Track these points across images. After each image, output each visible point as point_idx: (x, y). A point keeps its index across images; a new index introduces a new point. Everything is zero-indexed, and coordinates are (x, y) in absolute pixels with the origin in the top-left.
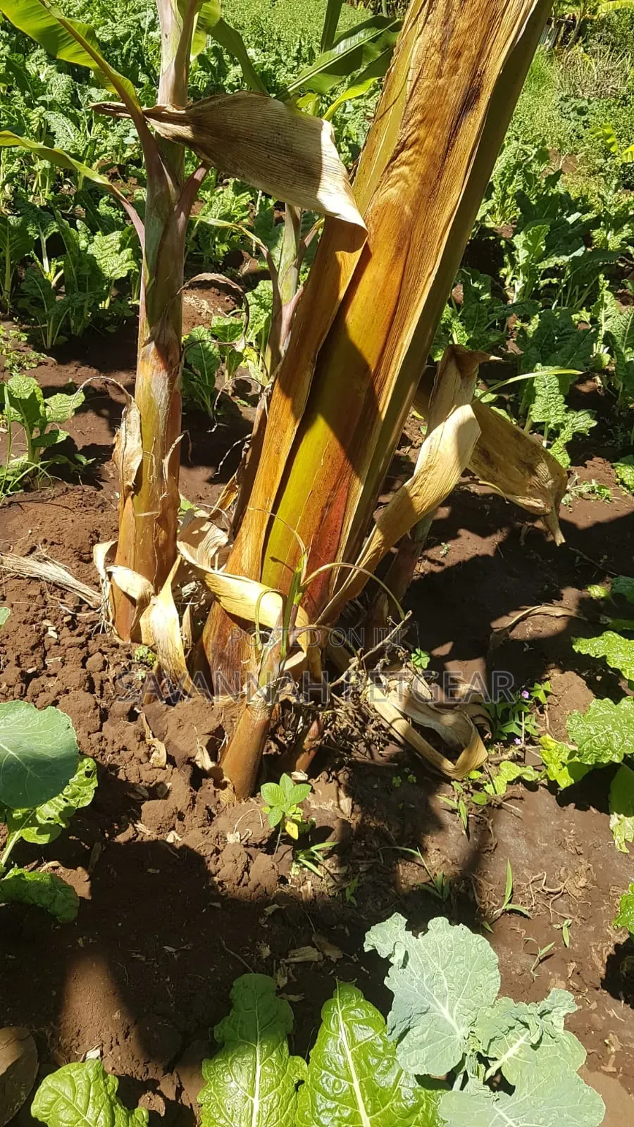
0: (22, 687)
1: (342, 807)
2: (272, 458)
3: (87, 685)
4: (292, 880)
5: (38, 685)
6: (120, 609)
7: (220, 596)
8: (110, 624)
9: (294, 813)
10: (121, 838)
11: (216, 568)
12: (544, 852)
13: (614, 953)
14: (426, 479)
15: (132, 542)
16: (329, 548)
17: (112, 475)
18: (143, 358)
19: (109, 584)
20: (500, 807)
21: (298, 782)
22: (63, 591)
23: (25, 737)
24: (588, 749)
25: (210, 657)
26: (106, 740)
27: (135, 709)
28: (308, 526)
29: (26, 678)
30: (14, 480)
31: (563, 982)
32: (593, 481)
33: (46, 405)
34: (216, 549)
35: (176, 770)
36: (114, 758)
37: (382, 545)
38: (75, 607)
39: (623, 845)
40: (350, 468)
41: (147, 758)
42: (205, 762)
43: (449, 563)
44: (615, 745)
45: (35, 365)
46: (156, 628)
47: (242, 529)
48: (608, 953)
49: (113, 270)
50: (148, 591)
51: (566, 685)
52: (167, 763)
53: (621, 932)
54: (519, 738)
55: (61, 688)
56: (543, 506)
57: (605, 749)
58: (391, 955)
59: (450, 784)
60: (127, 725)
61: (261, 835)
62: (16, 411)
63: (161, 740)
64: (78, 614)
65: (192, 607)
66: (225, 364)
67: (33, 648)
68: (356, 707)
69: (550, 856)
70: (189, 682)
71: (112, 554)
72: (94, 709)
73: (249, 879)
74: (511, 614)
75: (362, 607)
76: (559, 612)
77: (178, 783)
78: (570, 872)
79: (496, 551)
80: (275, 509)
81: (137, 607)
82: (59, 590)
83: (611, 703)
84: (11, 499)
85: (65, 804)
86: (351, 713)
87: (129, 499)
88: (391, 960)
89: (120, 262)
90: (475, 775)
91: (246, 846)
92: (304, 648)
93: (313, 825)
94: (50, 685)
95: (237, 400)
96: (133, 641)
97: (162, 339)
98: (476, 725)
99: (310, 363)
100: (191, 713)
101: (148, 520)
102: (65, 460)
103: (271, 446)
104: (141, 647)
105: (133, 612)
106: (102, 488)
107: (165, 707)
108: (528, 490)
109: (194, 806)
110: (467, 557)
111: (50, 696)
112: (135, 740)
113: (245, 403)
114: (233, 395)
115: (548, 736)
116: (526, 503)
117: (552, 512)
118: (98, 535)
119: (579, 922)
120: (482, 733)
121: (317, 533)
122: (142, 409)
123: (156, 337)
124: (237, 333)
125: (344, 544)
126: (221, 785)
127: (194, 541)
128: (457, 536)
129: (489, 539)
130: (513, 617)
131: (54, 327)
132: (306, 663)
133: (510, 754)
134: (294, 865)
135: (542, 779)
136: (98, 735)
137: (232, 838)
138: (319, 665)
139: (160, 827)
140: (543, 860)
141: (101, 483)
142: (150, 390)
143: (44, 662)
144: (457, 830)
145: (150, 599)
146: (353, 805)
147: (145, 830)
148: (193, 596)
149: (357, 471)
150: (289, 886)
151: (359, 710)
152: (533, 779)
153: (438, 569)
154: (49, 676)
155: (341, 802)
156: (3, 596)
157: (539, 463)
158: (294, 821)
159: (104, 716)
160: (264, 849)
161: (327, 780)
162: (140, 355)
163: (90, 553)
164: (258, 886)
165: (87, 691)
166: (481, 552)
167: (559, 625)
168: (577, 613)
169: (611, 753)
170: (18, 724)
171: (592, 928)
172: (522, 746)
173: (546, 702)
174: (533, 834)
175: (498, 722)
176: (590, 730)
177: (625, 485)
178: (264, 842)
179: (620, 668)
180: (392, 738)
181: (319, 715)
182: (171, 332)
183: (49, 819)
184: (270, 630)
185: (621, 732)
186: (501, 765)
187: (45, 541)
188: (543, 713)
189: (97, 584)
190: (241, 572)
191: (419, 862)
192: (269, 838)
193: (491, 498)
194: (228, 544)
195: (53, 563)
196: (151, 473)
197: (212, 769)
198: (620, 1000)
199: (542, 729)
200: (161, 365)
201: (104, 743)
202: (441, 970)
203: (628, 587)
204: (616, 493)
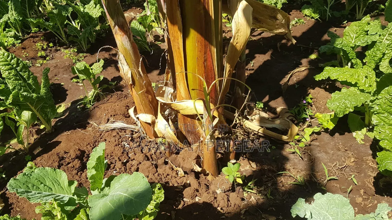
0: (124, 168)
1: (253, 166)
2: (177, 52)
3: (146, 158)
4: (246, 198)
5: (129, 165)
6: (146, 129)
7: (179, 110)
8: (145, 135)
9: (237, 175)
10: (180, 207)
11: (173, 101)
12: (333, 154)
13: (374, 181)
14: (238, 36)
15: (141, 104)
16: (211, 77)
17: (125, 85)
18: (115, 33)
19: (139, 122)
20: (310, 145)
21: (234, 164)
22: (124, 130)
23: (129, 187)
24: (339, 111)
25: (184, 133)
26: (160, 174)
27: (166, 160)
28: (201, 71)
29: (125, 164)
30: (92, 99)
31: (361, 198)
32: (296, 19)
33: (92, 69)
34: (171, 95)
35: (189, 175)
36: (166, 179)
37: (231, 68)
38: (131, 134)
39: (361, 141)
40: (208, 43)
41: (177, 175)
42: (198, 169)
43: (255, 68)
44: (349, 106)
45: (83, 58)
46: (161, 130)
47: (177, 83)
48: (372, 181)
49: (96, 14)
50: (153, 118)
51: (317, 93)
52: (185, 174)
53: (374, 172)
54: (308, 118)
55: (137, 163)
56: (284, 31)
57: (345, 109)
58: (305, 216)
59: (289, 144)
60: (166, 167)
61: (228, 187)
62: (83, 75)
63: (179, 167)
64: (133, 136)
65: (171, 118)
66: (148, 32)
67: (123, 153)
68: (243, 131)
69: (336, 155)
70: (180, 144)
71: (135, 111)
72: (152, 166)
73: (231, 204)
74: (286, 77)
75: (230, 96)
76: (303, 69)
77: (191, 180)
78: (346, 158)
79: (271, 57)
80: (186, 70)
81: (152, 126)
82: (123, 130)
83: (339, 92)
84: (94, 106)
85: (155, 203)
86: (242, 133)
87: (133, 89)
88: (306, 217)
89: (97, 10)
90: (297, 137)
91: (225, 192)
92: (217, 116)
93: (245, 176)
94: (134, 163)
95: (157, 43)
96: (155, 138)
97: (119, 23)
98: (290, 120)
99: (177, 7)
100: (186, 154)
101: (143, 93)
102: (106, 86)
103: (175, 48)
104: (159, 139)
105: (151, 128)
106: (123, 91)
107: (176, 156)
108: (277, 27)
109: (200, 185)
110: (261, 63)
111: (135, 167)
112: (170, 171)
113: (160, 43)
114: (155, 41)
115: (318, 114)
116: (278, 32)
117: (288, 32)
118: (128, 107)
119: (357, 174)
120: (293, 122)
121: (205, 73)
122: (123, 53)
123: (117, 23)
124: (147, 18)
125: (216, 73)
126: (206, 175)
127: (162, 95)
128: (255, 57)
129: (267, 54)
130: (287, 77)
131: (84, 43)
132: (220, 122)
133: (306, 125)
134: (244, 192)
135: (321, 129)
136: (157, 174)
137: (218, 191)
138: (224, 121)
139: (192, 197)
140: (334, 158)
141: (122, 89)
142: (123, 45)
143: (128, 156)
144: (298, 159)
145: (155, 121)
146: (256, 164)
147: (187, 200)
148: (170, 114)
149: (211, 43)
150: (246, 201)
151: (245, 131)
152: (318, 131)
153: (252, 72)
154: (132, 160)
155: (252, 165)
156: (105, 139)
157: (277, 15)
158: (238, 177)
159: (156, 166)
160: (231, 191)
161: (243, 159)
162: (114, 33)
163: (128, 114)
164: (235, 205)
165: (147, 161)
166: (266, 59)
167: (305, 73)
168: (310, 67)
169: (348, 109)
170: (125, 182)
171: (363, 175)
172: (310, 120)
173: (312, 102)
174: (326, 150)
175: (297, 116)
176: (337, 104)
177: (307, 16)
178: (230, 189)
179: (336, 78)
180: (260, 136)
181: (231, 138)
182: (121, 19)
183: (152, 210)
184: (202, 115)
185: (349, 100)
186: (304, 130)
187: (111, 116)
188: (313, 106)
189: (135, 123)
190: (183, 99)
191: (289, 175)
192: (232, 187)
193: (261, 39)
194: (174, 92)
195: (117, 122)
196: (137, 76)
197: (201, 171)
198: (384, 196)
199: (314, 112)
200: (123, 33)
201: (160, 176)
202: (326, 213)
203: (327, 49)
204: (305, 20)
